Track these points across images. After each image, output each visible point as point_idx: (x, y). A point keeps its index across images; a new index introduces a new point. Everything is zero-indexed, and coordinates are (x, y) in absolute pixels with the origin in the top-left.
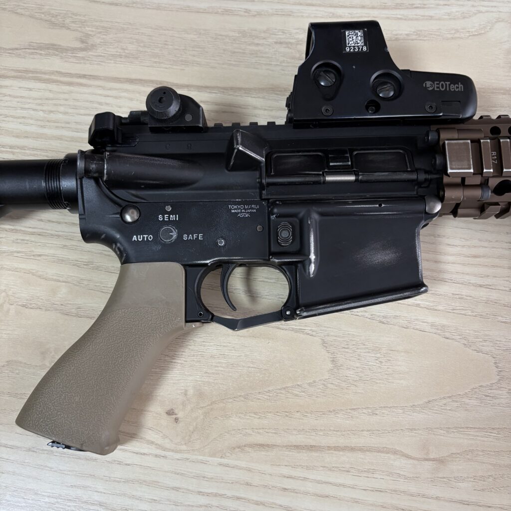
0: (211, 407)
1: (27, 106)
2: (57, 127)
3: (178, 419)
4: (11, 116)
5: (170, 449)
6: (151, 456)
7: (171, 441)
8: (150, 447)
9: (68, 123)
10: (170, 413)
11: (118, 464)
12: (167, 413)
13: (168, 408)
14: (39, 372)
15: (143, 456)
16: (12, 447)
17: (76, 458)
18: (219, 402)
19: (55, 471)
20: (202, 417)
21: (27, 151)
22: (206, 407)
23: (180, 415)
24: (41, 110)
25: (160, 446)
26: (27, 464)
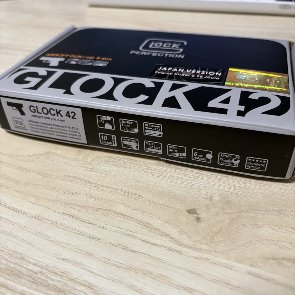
0: (239, 215)
3: (200, 219)
5: (187, 246)
6: (163, 248)
7: (190, 238)
8: (163, 238)
10: (191, 212)
11: (123, 248)
12: (188, 211)
13: (190, 208)
15: (154, 246)
17: (78, 234)
18: (248, 212)
20: (228, 221)
22: (233, 213)
23: (203, 215)
25: (175, 240)
26: (26, 229)
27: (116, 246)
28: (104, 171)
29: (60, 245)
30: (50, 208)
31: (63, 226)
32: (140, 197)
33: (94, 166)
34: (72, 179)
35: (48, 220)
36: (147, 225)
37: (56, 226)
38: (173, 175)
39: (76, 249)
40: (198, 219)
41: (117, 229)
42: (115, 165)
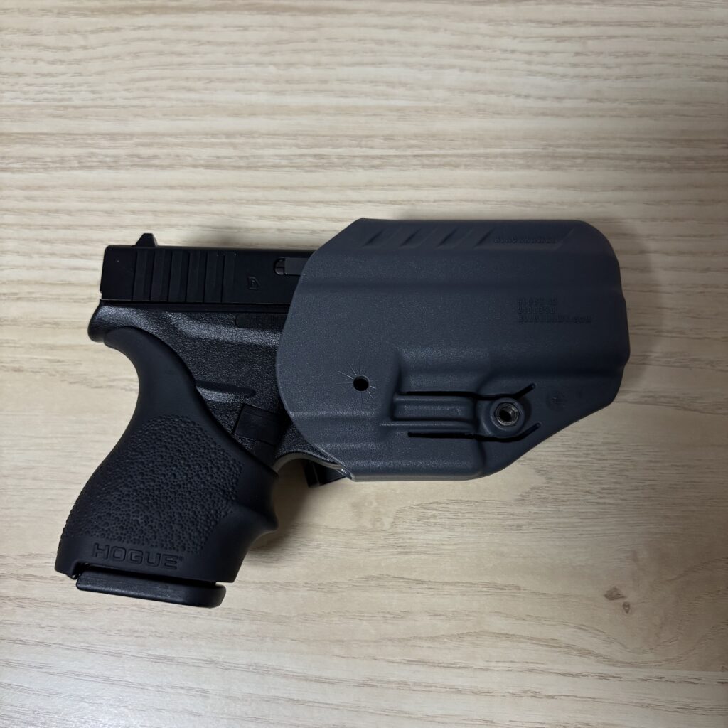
0: (687, 579)
1: (243, 59)
2: (307, 92)
3: (628, 606)
4: (219, 80)
5: (624, 663)
6: (591, 677)
7: (624, 646)
8: (585, 661)
9: (325, 82)
10: (612, 595)
11: (532, 696)
12: (606, 596)
13: (608, 587)
14: (354, 541)
15: (576, 679)
16: (331, 682)
17: (453, 692)
18: (699, 569)
19: (417, 719)
20: (672, 598)
21: (259, 140)
22: (676, 578)
23: (632, 597)
24: (271, 64)
25: (604, 658)
26: (364, 710)
27: (520, 696)
28: (428, 546)
29: (434, 722)
30: (379, 657)
31: (420, 685)
32: (519, 589)
33: (403, 539)
34: (381, 583)
35: (389, 682)
36: (552, 644)
37: (410, 690)
38: (557, 520)
39: (464, 720)
40: (626, 606)
41: (507, 664)
42: (443, 525)
